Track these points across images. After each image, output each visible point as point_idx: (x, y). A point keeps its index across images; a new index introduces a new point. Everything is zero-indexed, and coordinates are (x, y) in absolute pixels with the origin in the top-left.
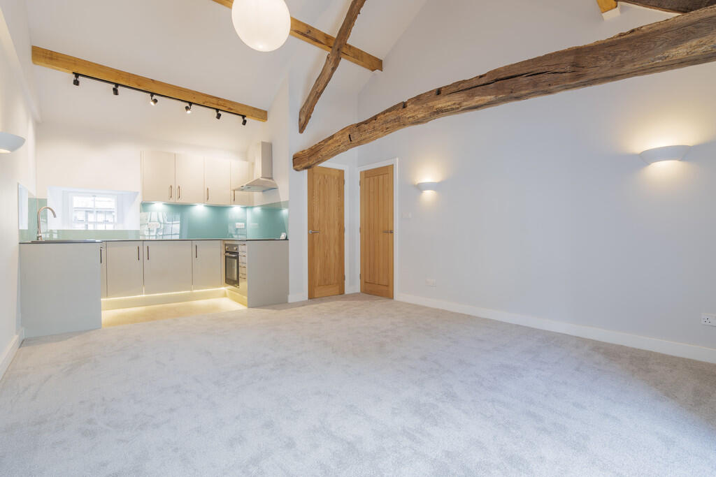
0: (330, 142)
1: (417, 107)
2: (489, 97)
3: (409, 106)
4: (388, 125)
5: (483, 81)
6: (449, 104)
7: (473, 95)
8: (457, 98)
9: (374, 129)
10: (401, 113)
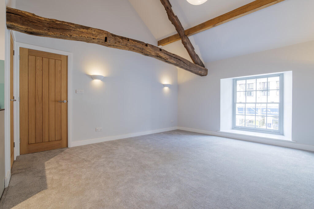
0: (84, 30)
1: (152, 50)
2: (175, 62)
3: (149, 47)
4: (136, 48)
5: (174, 56)
6: (164, 56)
7: (171, 59)
8: (167, 57)
9: (126, 45)
10: (145, 47)
